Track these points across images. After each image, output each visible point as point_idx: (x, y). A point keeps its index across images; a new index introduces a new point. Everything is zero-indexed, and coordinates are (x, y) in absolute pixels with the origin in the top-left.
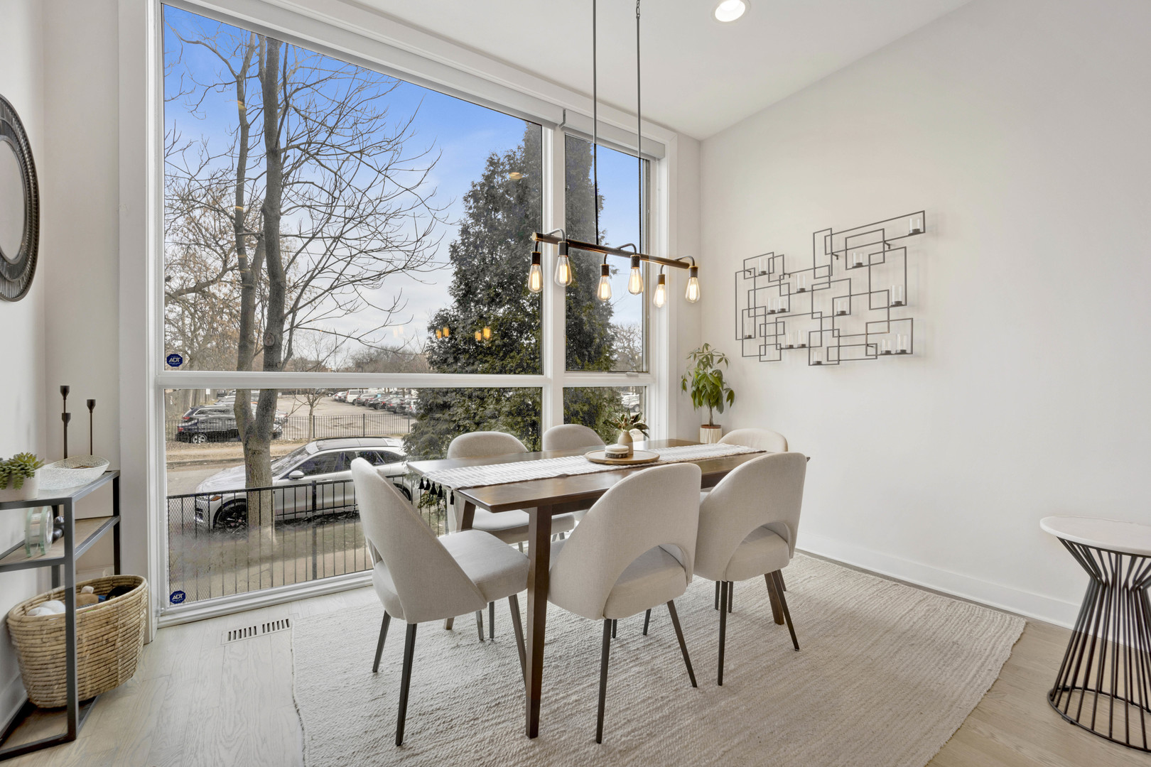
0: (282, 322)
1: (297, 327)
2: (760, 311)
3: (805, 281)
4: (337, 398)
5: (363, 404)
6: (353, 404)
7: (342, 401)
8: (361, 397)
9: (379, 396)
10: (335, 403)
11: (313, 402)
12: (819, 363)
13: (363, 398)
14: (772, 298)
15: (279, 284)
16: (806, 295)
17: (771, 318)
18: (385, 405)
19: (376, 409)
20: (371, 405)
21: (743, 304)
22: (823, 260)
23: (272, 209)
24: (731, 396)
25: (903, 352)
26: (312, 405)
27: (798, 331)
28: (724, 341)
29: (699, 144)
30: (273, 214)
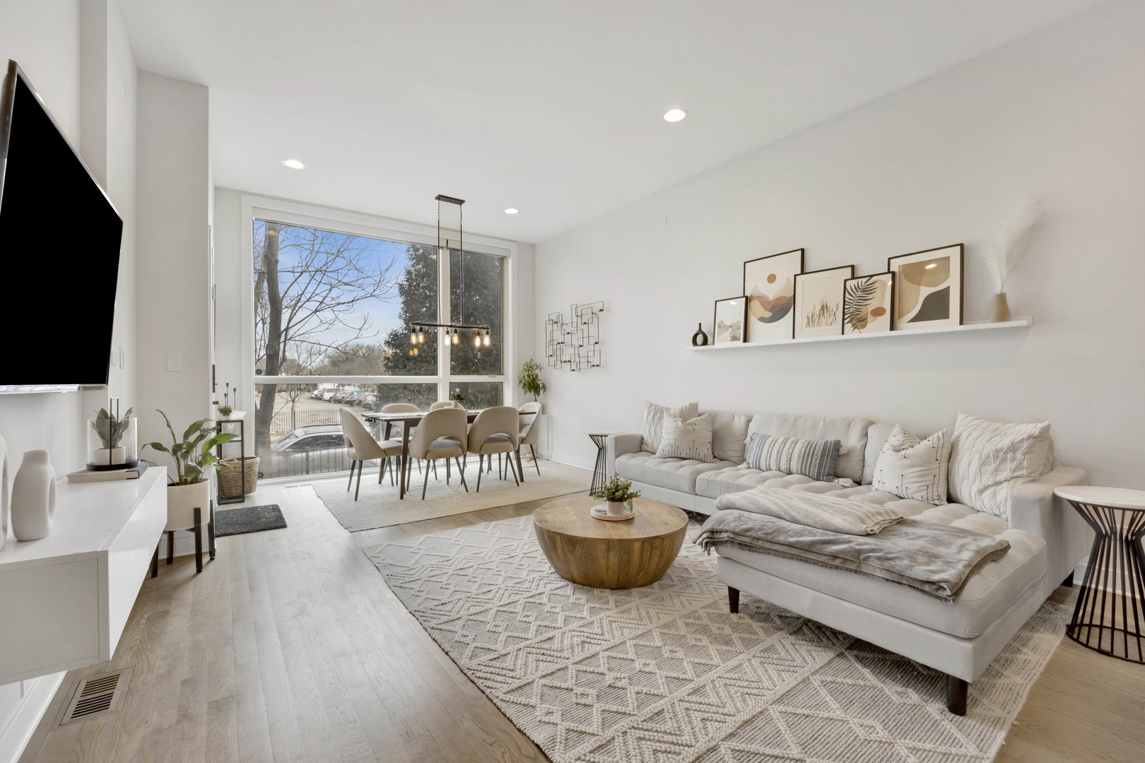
0: (279, 337)
1: (290, 339)
2: (555, 343)
3: (568, 328)
4: (313, 395)
5: (339, 402)
6: (329, 401)
7: (319, 398)
8: (338, 394)
9: (355, 393)
10: (312, 400)
11: (295, 399)
12: (574, 370)
13: (339, 396)
14: (558, 337)
15: (277, 309)
16: (570, 335)
17: (559, 346)
18: (360, 402)
19: (352, 406)
20: (347, 403)
21: (548, 339)
22: (575, 319)
23: (272, 255)
24: (544, 387)
25: (598, 366)
26: (293, 401)
27: (568, 353)
28: (541, 359)
29: (533, 246)
30: (273, 259)
